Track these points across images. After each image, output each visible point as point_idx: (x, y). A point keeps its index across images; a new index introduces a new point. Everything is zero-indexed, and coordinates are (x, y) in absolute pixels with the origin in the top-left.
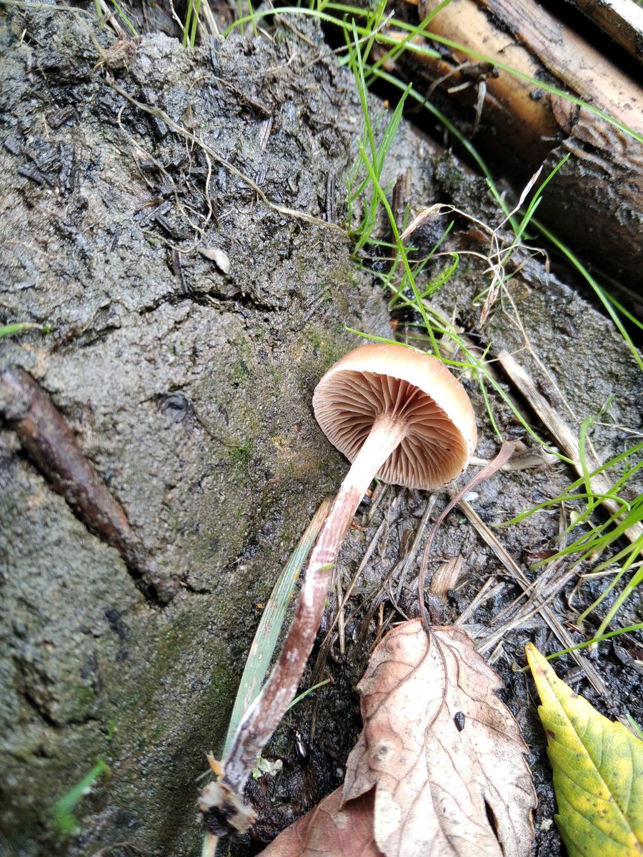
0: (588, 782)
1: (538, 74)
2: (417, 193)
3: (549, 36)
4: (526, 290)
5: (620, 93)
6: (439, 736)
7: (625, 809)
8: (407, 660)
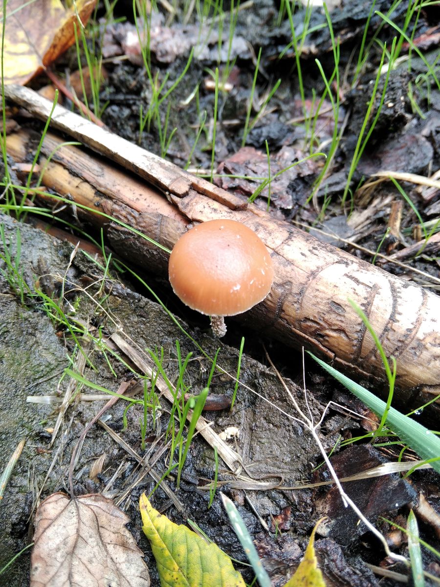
0: (168, 563)
1: (96, 193)
2: (58, 264)
3: (97, 174)
4: (118, 300)
5: (134, 193)
6: (80, 556)
7: (185, 574)
8: (49, 517)
